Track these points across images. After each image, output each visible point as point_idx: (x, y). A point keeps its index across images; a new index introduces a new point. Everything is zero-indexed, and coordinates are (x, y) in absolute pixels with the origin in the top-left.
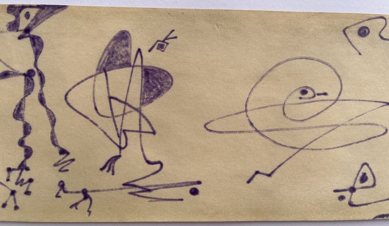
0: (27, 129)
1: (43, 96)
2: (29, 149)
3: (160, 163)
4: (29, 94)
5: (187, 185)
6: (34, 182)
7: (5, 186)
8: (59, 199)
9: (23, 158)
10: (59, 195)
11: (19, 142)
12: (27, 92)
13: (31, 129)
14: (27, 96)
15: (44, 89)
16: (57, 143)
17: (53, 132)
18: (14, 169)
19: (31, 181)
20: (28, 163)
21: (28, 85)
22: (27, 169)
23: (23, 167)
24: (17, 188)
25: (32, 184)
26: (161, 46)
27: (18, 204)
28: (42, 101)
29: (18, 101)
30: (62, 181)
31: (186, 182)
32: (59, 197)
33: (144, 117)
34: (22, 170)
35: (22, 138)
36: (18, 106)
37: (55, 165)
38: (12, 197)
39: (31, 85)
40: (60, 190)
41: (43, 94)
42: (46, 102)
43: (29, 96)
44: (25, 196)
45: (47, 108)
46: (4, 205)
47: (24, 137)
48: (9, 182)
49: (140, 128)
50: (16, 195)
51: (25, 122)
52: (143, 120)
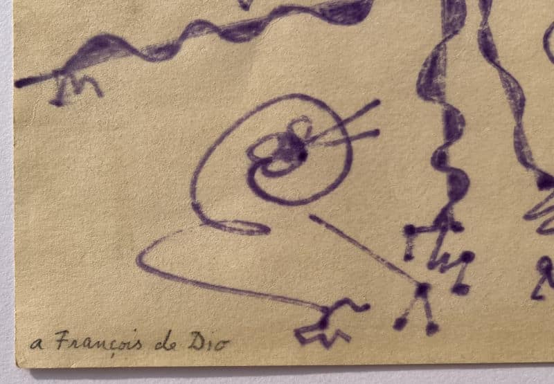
0: (453, 125)
1: (489, 38)
2: (459, 175)
4: (456, 33)
6: (475, 261)
7: (402, 272)
8: (540, 303)
9: (445, 200)
10: (540, 293)
11: (433, 159)
12: (451, 28)
13: (463, 123)
14: (450, 37)
16: (532, 159)
17: (519, 132)
18: (421, 230)
19: (467, 257)
20: (460, 212)
21: (449, 9)
22: (458, 228)
23: (445, 223)
24: (433, 277)
25: (471, 267)
27: (437, 319)
28: (488, 50)
29: (428, 52)
30: (546, 259)
32: (541, 298)
34: (444, 230)
35: (441, 148)
36: (429, 65)
37: (528, 217)
38: (420, 303)
39: (457, 10)
40: (542, 281)
41: (491, 35)
42: (500, 54)
45: (501, 70)
46: (400, 324)
47: (448, 144)
50: (432, 296)
51: (447, 105)
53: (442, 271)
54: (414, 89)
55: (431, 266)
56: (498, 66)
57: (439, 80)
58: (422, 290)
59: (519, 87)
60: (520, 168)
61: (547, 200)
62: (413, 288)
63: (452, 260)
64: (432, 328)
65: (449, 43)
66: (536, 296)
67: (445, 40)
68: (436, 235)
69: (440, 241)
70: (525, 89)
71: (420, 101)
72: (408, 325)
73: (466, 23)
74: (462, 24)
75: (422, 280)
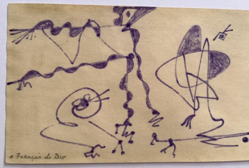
0: (129, 96)
1: (140, 72)
2: (131, 110)
3: (222, 120)
4: (130, 71)
5: (241, 136)
6: (135, 134)
7: (115, 137)
8: (153, 146)
9: (127, 117)
10: (153, 143)
11: (124, 105)
12: (129, 70)
13: (132, 96)
14: (129, 72)
15: (141, 68)
16: (151, 106)
17: (147, 98)
18: (120, 125)
19: (133, 133)
20: (131, 120)
21: (129, 64)
22: (130, 125)
23: (127, 123)
24: (123, 138)
25: (134, 136)
26: (222, 36)
27: (124, 150)
28: (139, 76)
29: (123, 76)
30: (154, 134)
31: (240, 134)
32: (153, 144)
33: (210, 87)
34: (126, 125)
35: (126, 102)
36: (123, 80)
37: (150, 122)
38: (119, 146)
39: (131, 65)
40: (153, 140)
41: (140, 71)
42: (143, 77)
43: (131, 72)
44: (129, 144)
45: (143, 81)
46: (114, 151)
47: (128, 102)
48: (117, 134)
49: (208, 95)
50: (123, 143)
51: (128, 91)
52: (209, 89)
53: (126, 137)
54: (119, 87)
55: (123, 135)
56: (142, 80)
57: (125, 84)
58: (120, 142)
59: (148, 86)
60: (147, 109)
61: (155, 117)
62: (118, 141)
63: (129, 134)
64: (123, 153)
65: (128, 74)
66: (152, 144)
67: (127, 73)
68: (124, 127)
69: (125, 128)
70: (149, 87)
71: (120, 90)
72: (116, 152)
73: (134, 68)
74: (132, 69)
75: (120, 139)
